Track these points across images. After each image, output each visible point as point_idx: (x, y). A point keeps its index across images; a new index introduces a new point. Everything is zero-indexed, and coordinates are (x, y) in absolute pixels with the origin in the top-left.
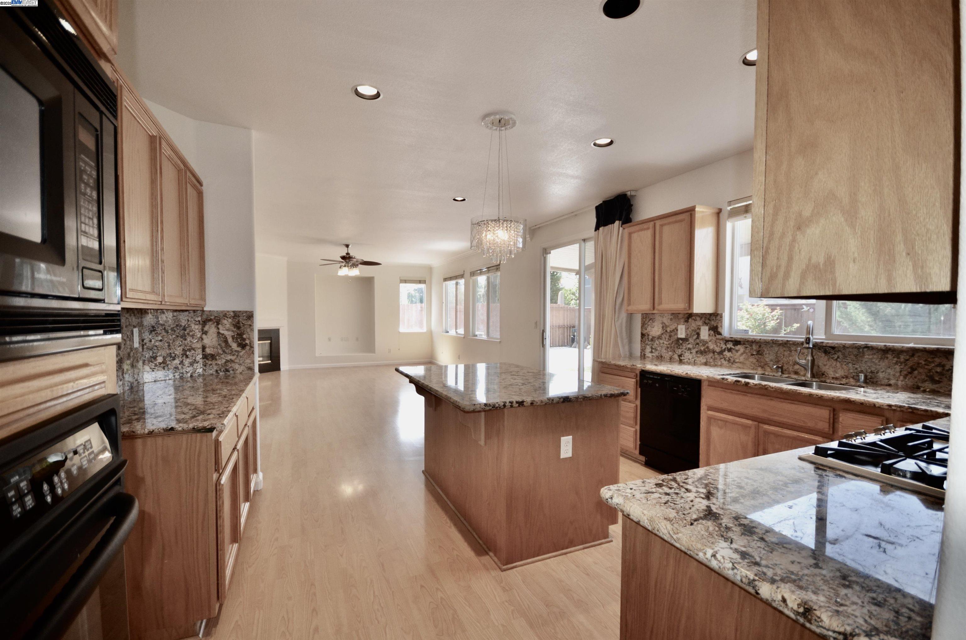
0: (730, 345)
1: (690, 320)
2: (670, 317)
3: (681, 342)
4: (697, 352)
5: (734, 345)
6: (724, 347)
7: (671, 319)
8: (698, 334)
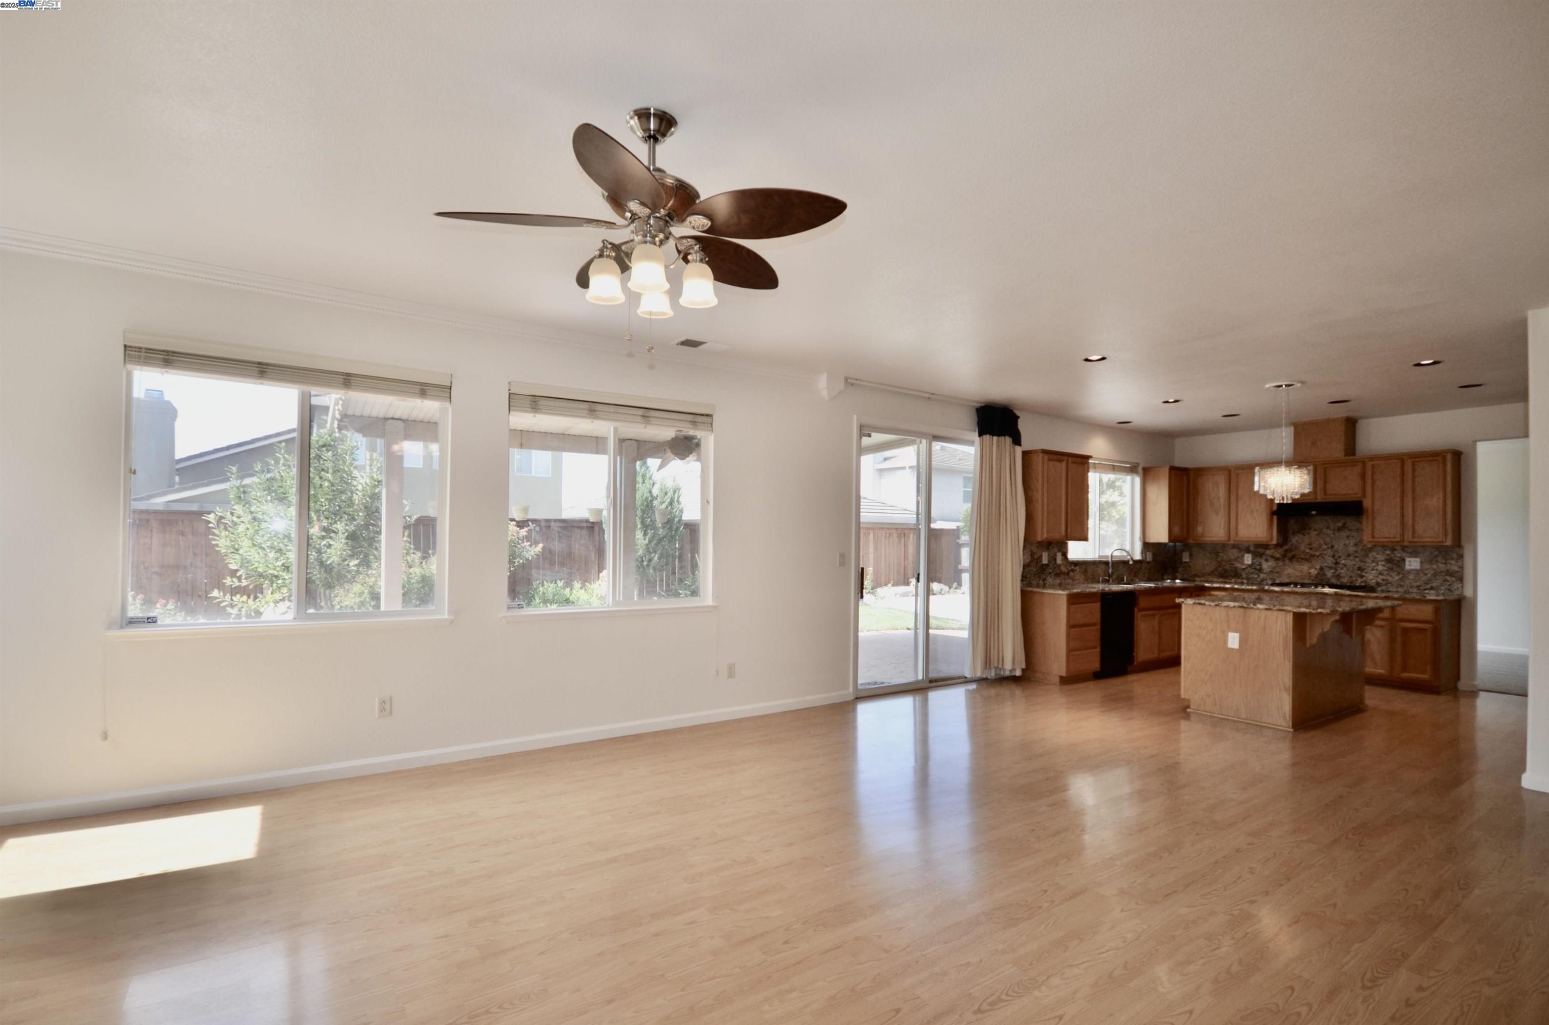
0: (1073, 567)
1: (1050, 548)
2: (1037, 545)
3: (1044, 567)
4: (1055, 575)
5: (1075, 566)
6: (1070, 568)
7: (1038, 547)
8: (1055, 560)
